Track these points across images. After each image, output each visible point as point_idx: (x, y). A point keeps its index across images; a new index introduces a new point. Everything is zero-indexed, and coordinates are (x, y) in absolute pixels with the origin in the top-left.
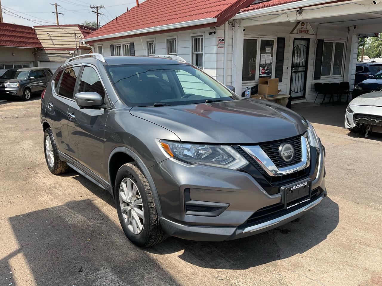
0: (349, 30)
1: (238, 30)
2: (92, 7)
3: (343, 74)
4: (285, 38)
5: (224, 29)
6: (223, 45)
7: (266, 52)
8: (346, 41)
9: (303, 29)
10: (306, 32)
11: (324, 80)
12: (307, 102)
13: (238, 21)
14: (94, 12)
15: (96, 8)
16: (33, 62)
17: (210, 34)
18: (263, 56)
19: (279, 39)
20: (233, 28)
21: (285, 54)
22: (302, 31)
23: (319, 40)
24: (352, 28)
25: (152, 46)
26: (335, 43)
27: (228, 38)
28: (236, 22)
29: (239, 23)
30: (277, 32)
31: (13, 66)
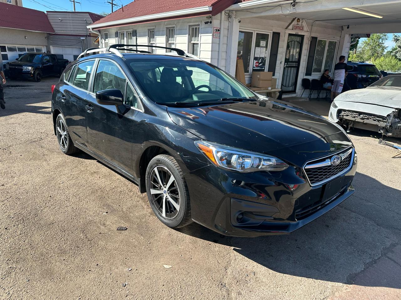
0: (342, 29)
1: (234, 21)
4: (280, 33)
5: (220, 19)
6: (218, 35)
7: (261, 45)
8: (339, 40)
9: (297, 25)
10: (301, 28)
11: (315, 76)
12: (297, 96)
13: (234, 12)
14: (109, 2)
16: (46, 46)
17: (206, 23)
18: (258, 50)
19: (273, 32)
20: (230, 19)
21: (279, 48)
22: (297, 27)
23: (313, 38)
24: (345, 28)
25: (153, 34)
26: (328, 42)
27: (224, 29)
28: (233, 13)
29: (235, 15)
30: (272, 27)
31: (25, 48)
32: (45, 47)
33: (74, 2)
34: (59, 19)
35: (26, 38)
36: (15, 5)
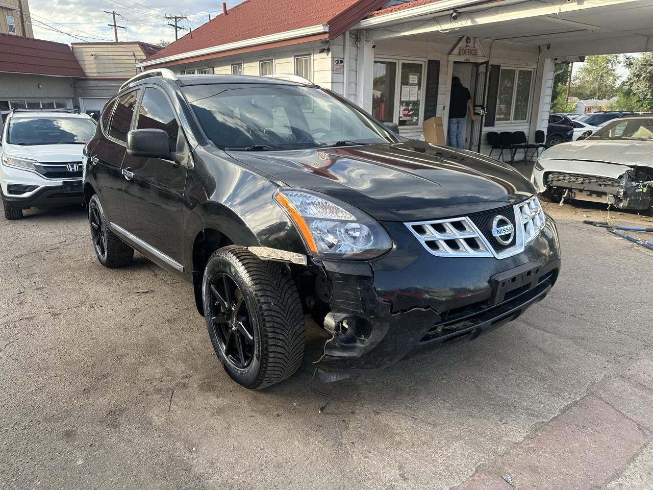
0: (540, 51)
1: (365, 46)
2: (168, 18)
3: (529, 120)
4: (439, 61)
5: (343, 44)
6: (341, 69)
7: (410, 82)
8: (535, 67)
9: (466, 48)
10: (473, 52)
11: (500, 127)
13: (364, 32)
14: (171, 25)
15: (174, 20)
17: (322, 51)
18: (406, 89)
19: (429, 61)
20: (358, 44)
21: (439, 86)
22: (467, 51)
23: (492, 66)
24: (544, 49)
26: (518, 71)
27: (350, 59)
28: (362, 34)
29: (367, 35)
30: (427, 52)
31: (39, 103)
32: (71, 100)
33: (115, 26)
34: (92, 55)
35: (41, 86)
36: (22, 36)
